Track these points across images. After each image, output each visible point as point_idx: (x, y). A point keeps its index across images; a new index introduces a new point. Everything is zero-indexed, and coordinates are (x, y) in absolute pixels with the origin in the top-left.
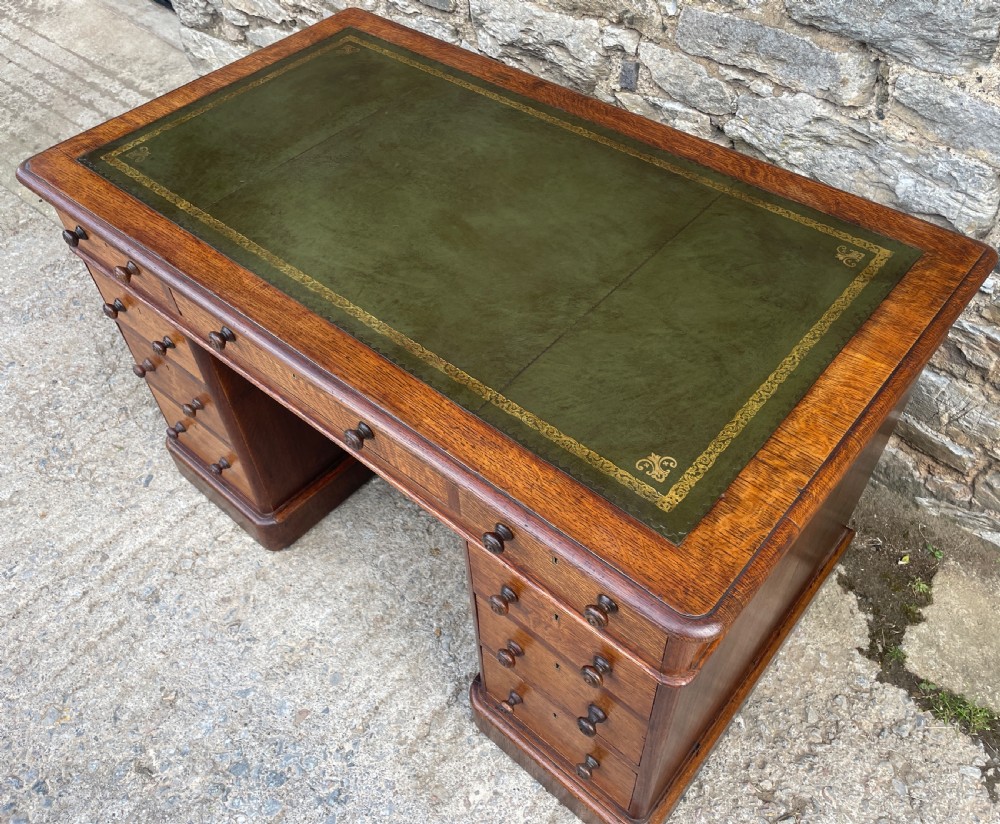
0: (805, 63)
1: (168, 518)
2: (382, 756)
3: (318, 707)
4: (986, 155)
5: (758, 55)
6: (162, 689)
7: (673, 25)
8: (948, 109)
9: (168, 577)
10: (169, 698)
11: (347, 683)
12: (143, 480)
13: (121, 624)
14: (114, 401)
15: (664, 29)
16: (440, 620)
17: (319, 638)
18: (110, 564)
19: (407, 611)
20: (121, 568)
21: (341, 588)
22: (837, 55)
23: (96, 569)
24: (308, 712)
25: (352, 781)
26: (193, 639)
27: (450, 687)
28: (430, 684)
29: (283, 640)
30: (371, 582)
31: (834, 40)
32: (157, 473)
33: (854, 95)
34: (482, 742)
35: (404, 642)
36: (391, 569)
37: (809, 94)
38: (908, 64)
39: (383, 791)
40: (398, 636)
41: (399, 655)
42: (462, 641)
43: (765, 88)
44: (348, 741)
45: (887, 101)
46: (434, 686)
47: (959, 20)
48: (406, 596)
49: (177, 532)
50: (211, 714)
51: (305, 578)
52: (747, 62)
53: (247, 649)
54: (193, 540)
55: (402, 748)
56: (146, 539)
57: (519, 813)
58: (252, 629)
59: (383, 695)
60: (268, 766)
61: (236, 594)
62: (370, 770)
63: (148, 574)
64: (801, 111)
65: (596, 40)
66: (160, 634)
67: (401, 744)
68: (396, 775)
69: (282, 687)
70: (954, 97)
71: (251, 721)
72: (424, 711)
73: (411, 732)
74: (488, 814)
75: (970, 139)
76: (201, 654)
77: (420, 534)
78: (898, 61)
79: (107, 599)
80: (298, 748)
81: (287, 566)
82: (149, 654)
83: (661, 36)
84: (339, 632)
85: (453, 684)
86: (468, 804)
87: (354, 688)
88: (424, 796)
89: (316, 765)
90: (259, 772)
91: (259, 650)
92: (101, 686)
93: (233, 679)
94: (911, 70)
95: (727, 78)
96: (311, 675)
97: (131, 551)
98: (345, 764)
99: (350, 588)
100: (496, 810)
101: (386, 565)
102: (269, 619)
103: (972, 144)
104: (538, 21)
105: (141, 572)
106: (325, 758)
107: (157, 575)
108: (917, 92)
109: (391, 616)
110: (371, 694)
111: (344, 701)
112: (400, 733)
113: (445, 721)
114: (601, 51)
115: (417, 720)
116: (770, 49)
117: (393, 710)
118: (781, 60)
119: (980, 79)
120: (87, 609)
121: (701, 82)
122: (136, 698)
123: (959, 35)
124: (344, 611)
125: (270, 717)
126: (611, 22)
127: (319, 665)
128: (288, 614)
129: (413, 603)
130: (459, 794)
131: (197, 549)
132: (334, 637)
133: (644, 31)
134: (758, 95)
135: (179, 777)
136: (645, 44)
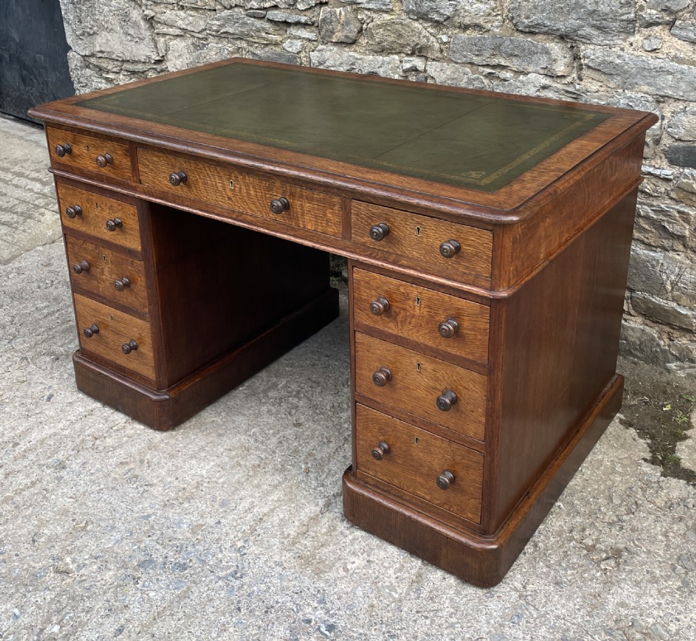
0: (530, 54)
1: (69, 418)
2: (270, 547)
4: (645, 88)
5: (502, 56)
6: (74, 520)
7: (447, 48)
8: (617, 65)
9: (72, 453)
10: (81, 525)
11: (234, 505)
12: (45, 398)
13: (33, 484)
14: (16, 355)
15: (442, 51)
16: (307, 463)
17: (207, 480)
18: (22, 446)
19: (279, 460)
20: (30, 450)
21: (222, 450)
22: (548, 45)
23: (9, 452)
24: (203, 525)
26: (98, 488)
27: (321, 502)
28: (304, 501)
29: (176, 483)
30: (246, 445)
31: (545, 37)
32: (57, 393)
33: (562, 68)
34: (353, 532)
35: (278, 478)
36: (263, 437)
37: (535, 73)
38: (590, 44)
39: (273, 568)
40: (273, 475)
41: (276, 487)
42: (328, 474)
43: (508, 75)
44: (239, 540)
45: (582, 69)
46: (308, 502)
47: (612, 11)
48: (277, 451)
49: (78, 426)
50: (119, 531)
51: (190, 446)
52: (495, 61)
53: (145, 491)
54: (93, 430)
55: (286, 542)
56: (52, 431)
57: (391, 572)
58: (149, 479)
59: (266, 510)
60: (172, 560)
61: (132, 459)
62: (260, 556)
63: (56, 452)
64: (532, 84)
65: (398, 67)
66: (68, 487)
67: (285, 538)
68: (283, 558)
69: (178, 511)
70: (619, 57)
71: (154, 534)
72: (302, 517)
73: (292, 531)
74: (364, 575)
75: (635, 81)
76: (105, 497)
77: (283, 416)
78: (584, 43)
79: (20, 469)
80: (197, 547)
81: (174, 440)
82: (60, 500)
83: (440, 56)
84: (224, 475)
85: (323, 500)
86: (346, 570)
87: (240, 508)
88: (309, 569)
89: (213, 556)
90: (165, 564)
91: (156, 490)
92: (20, 522)
93: (136, 509)
94: (592, 47)
95: (484, 74)
96: (202, 502)
97: (38, 439)
98: (238, 554)
99: (230, 450)
100: (370, 572)
101: (258, 434)
102: (163, 472)
103: (636, 84)
104: (359, 62)
105: (49, 451)
106: (221, 551)
107: (62, 452)
108: (598, 58)
109: (266, 463)
110: (255, 510)
111: (233, 516)
112: (283, 532)
113: (320, 522)
114: (402, 74)
115: (296, 523)
116: (508, 50)
117: (275, 518)
118: (516, 56)
119: (631, 44)
120: (3, 476)
121: (468, 78)
122: (51, 527)
123: (615, 20)
124: (225, 463)
125: (170, 531)
126: (407, 55)
127: (209, 496)
128: (178, 467)
129: (283, 455)
130: (338, 565)
131: (96, 434)
132: (219, 478)
133: (429, 55)
134: (505, 80)
135: (94, 573)
136: (430, 63)
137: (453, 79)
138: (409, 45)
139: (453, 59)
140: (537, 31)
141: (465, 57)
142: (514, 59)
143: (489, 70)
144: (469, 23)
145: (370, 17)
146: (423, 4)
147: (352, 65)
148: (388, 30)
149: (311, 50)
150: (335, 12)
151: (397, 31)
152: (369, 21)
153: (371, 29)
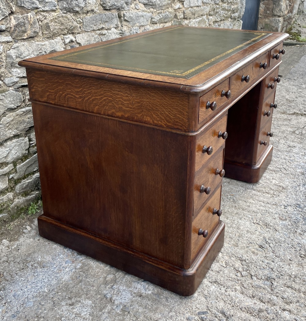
1: (223, 291)
2: (280, 200)
3: (277, 216)
6: (303, 260)
9: (255, 278)
10: (304, 256)
13: (288, 287)
15: (80, 28)
17: (252, 221)
19: (228, 203)
21: (228, 220)
23: (269, 311)
24: (280, 218)
25: (292, 204)
28: (251, 194)
32: (195, 311)
34: (261, 183)
43: (106, 31)
45: (122, 22)
49: (230, 284)
51: (230, 231)
52: (101, 26)
58: (260, 241)
59: (262, 203)
61: (249, 250)
62: (286, 201)
65: (62, 44)
66: (283, 269)
67: (273, 197)
69: (276, 226)
75: (135, 22)
76: (281, 253)
78: (122, 11)
79: (281, 299)
82: (294, 269)
84: (246, 217)
85: (248, 190)
87: (264, 209)
91: (267, 235)
94: (125, 12)
95: (98, 34)
96: (267, 220)
97: (250, 300)
107: (256, 283)
108: (128, 15)
112: (270, 197)
113: (260, 190)
114: (64, 47)
116: (104, 20)
117: (265, 200)
119: (132, 8)
120: (291, 305)
126: (66, 34)
127: (262, 219)
128: (248, 231)
131: (234, 272)
132: (249, 218)
133: (76, 31)
134: (105, 35)
136: (77, 36)
137: (88, 41)
138: (66, 28)
139: (86, 30)
140: (112, 8)
141: (91, 27)
142: (106, 24)
143: (99, 32)
144: (90, 9)
145: (44, 16)
146: (72, 2)
147: (40, 50)
148: (56, 22)
149: (8, 50)
150: (27, 17)
151: (61, 21)
152: (43, 19)
153: (48, 23)
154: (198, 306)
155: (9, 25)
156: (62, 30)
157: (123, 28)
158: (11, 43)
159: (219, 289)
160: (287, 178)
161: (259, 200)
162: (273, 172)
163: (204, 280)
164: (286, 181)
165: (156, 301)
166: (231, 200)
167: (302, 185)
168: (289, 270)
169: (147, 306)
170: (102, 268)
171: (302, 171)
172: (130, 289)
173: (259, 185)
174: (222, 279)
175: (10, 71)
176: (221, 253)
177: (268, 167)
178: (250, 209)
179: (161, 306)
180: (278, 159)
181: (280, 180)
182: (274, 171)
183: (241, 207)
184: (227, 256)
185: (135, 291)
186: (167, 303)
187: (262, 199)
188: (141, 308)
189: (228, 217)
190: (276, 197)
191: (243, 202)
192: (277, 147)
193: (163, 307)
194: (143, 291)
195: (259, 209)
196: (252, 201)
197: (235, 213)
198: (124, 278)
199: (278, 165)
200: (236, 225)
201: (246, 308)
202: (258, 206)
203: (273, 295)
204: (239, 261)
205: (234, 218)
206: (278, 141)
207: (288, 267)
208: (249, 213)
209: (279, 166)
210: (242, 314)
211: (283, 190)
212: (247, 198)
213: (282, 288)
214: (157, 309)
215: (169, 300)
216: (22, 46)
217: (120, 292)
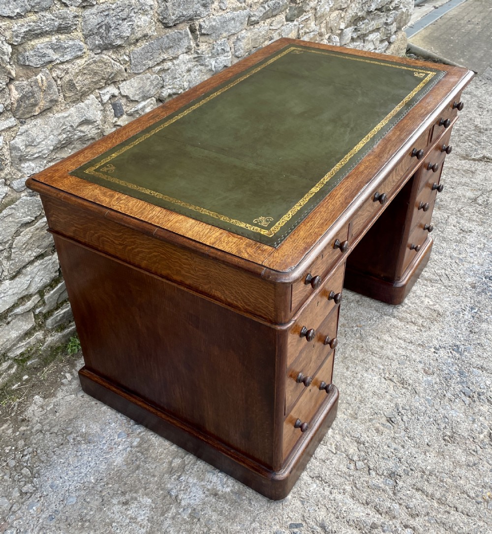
0: (179, 42)
1: (327, 493)
2: (430, 336)
3: (420, 366)
5: (163, 52)
7: (129, 66)
8: (214, 26)
11: (402, 357)
13: (418, 490)
15: (126, 70)
17: (383, 375)
18: (376, 518)
19: (352, 340)
21: (349, 373)
23: (385, 528)
24: (424, 370)
25: (447, 345)
27: (386, 318)
28: (388, 325)
32: (286, 522)
34: (406, 304)
37: (182, 53)
43: (170, 63)
45: (198, 38)
48: (344, 343)
49: (337, 481)
51: (348, 392)
52: (161, 58)
56: (350, 501)
58: (390, 410)
59: (402, 342)
61: (372, 426)
62: (439, 339)
64: (183, 63)
66: (414, 461)
67: (421, 330)
69: (417, 385)
75: (220, 33)
76: (417, 432)
78: (197, 20)
79: (405, 508)
80: (444, 369)
82: (430, 461)
83: (126, 75)
84: (376, 367)
85: (384, 317)
86: (435, 304)
87: (404, 353)
90: (463, 382)
91: (401, 401)
92: (461, 482)
93: (424, 409)
94: (201, 20)
95: (157, 72)
96: (406, 373)
97: (362, 508)
100: (433, 295)
102: (381, 403)
107: (374, 482)
108: (208, 26)
110: (403, 346)
112: (416, 332)
113: (403, 317)
114: (102, 107)
116: (167, 46)
117: (407, 336)
118: (171, 47)
119: (215, 10)
120: (417, 519)
122: (458, 457)
126: (102, 88)
127: (398, 371)
128: (374, 393)
129: (346, 339)
131: (346, 462)
132: (380, 369)
133: (119, 79)
134: (168, 69)
135: (485, 418)
136: (122, 85)
137: (140, 89)
138: (103, 78)
139: (136, 72)
140: (178, 22)
141: (144, 65)
142: (170, 51)
143: (158, 68)
144: (140, 36)
145: (65, 70)
146: (109, 34)
147: (63, 125)
148: (85, 74)
149: (12, 138)
150: (36, 82)
151: (92, 70)
152: (63, 75)
153: (72, 80)
154: (291, 515)
155: (8, 102)
156: (96, 83)
157: (199, 48)
158: (15, 128)
159: (321, 489)
160: (447, 295)
161: (399, 336)
162: (429, 284)
163: (302, 474)
164: (445, 301)
165: (236, 504)
166: (357, 336)
167: (468, 308)
168: (423, 463)
169: (224, 511)
170: (167, 447)
171: (474, 282)
172: (203, 483)
173: (403, 306)
174: (328, 473)
175: (20, 168)
176: (332, 428)
177: (423, 273)
178: (384, 352)
179: (242, 511)
180: (440, 257)
181: (436, 298)
182: (431, 281)
183: (371, 349)
184: (339, 433)
185: (209, 487)
186: (249, 508)
187: (404, 335)
188: (215, 515)
189: (349, 366)
190: (425, 331)
191: (374, 339)
192: (442, 232)
193: (245, 514)
194: (219, 488)
195: (396, 354)
196: (387, 338)
197: (359, 359)
198: (194, 465)
199: (438, 269)
200: (359, 380)
201: (355, 521)
202: (395, 348)
203: (394, 502)
204: (355, 444)
205: (357, 368)
206: (446, 220)
207: (422, 456)
208: (380, 360)
209: (439, 271)
210: (348, 530)
211: (437, 318)
212: (381, 332)
213: (408, 492)
214: (235, 516)
215: (253, 503)
216: (33, 127)
217: (189, 487)
